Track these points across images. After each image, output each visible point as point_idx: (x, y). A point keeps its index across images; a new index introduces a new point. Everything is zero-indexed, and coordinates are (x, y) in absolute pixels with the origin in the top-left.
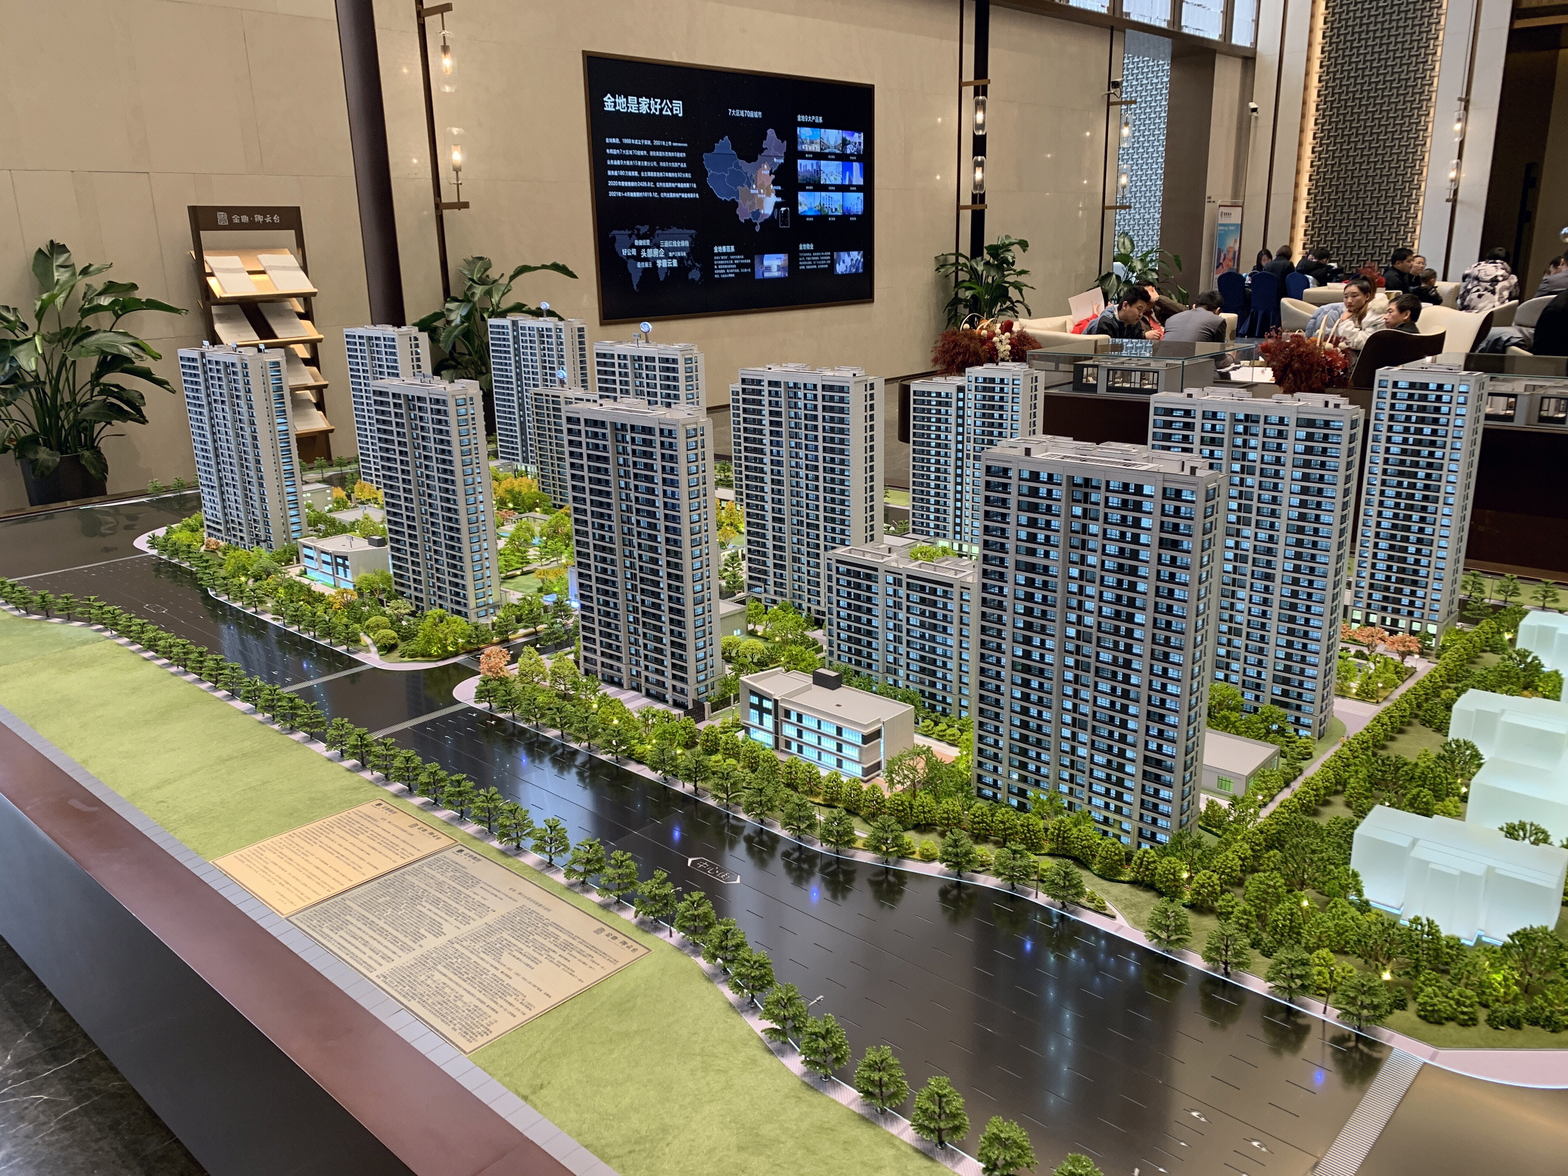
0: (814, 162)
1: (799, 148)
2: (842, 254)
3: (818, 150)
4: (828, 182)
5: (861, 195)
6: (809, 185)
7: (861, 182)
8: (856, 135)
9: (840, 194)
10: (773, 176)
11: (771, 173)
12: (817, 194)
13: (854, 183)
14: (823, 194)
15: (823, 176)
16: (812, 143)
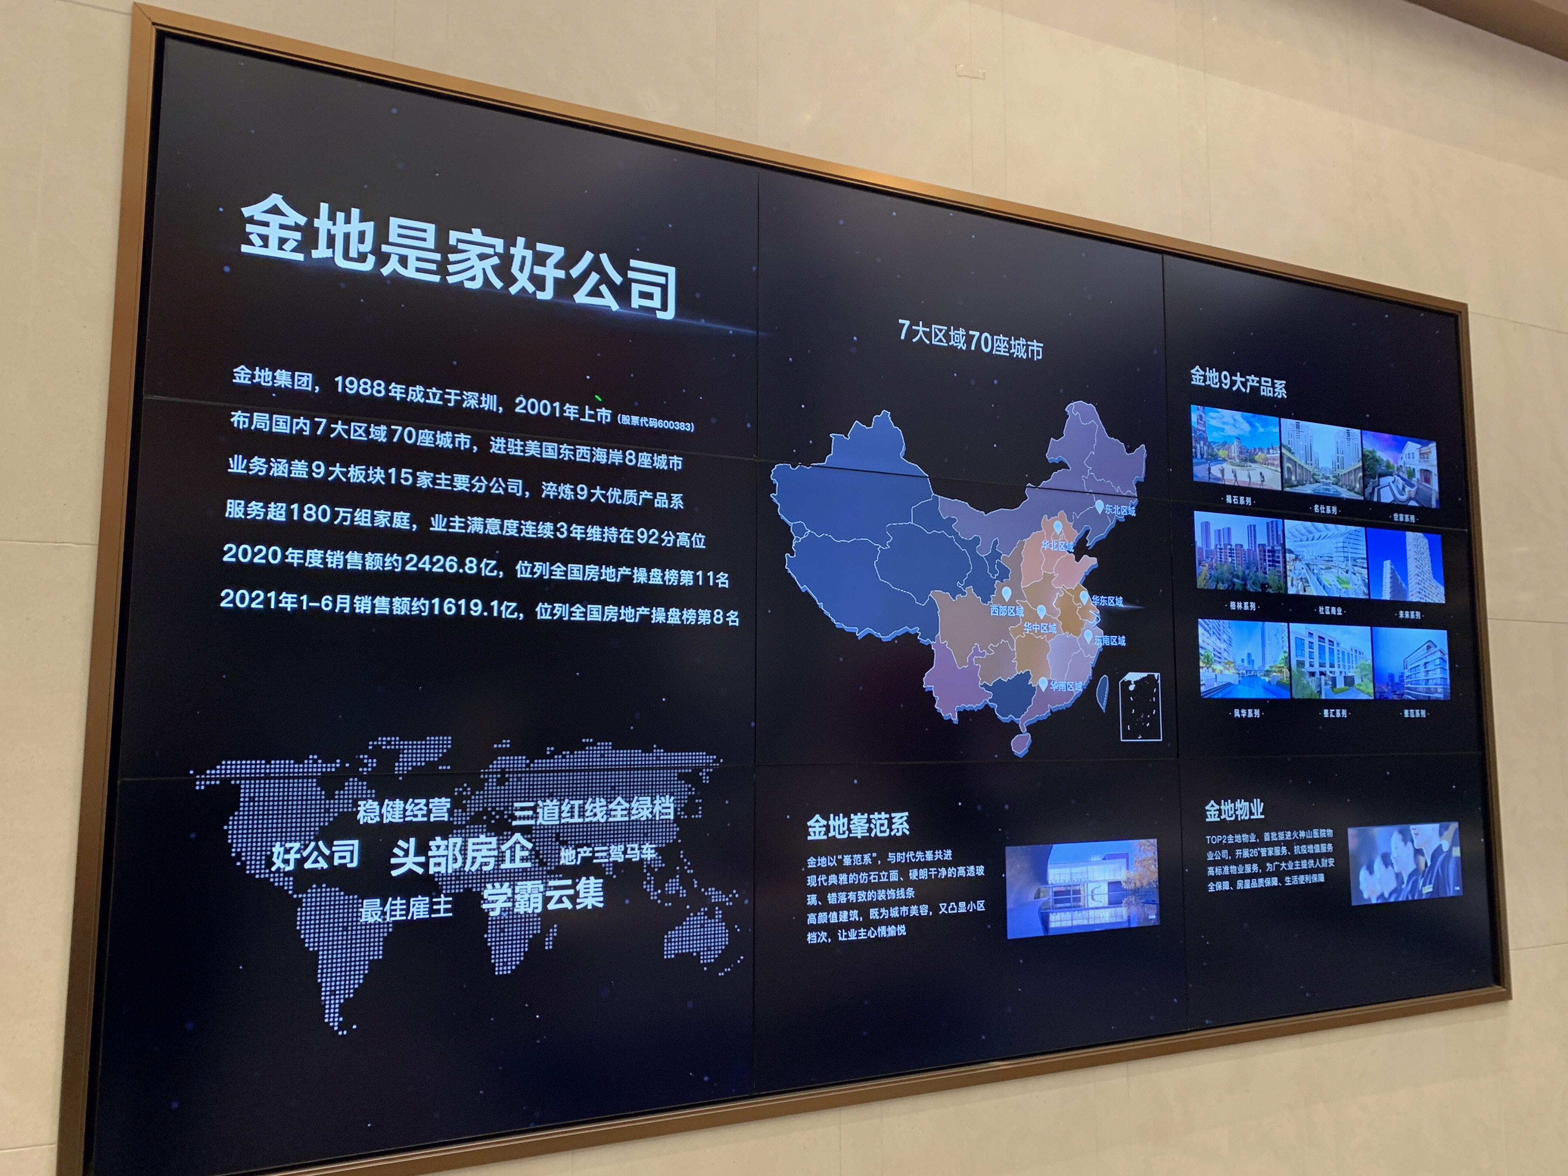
0: (1261, 522)
1: (1200, 472)
2: (1378, 832)
3: (1273, 483)
4: (1313, 591)
5: (1439, 637)
6: (1244, 596)
7: (1436, 594)
8: (1412, 447)
9: (1364, 631)
10: (1090, 562)
11: (1080, 550)
12: (1275, 630)
13: (1413, 598)
14: (1299, 629)
15: (1296, 571)
16: (1248, 458)
